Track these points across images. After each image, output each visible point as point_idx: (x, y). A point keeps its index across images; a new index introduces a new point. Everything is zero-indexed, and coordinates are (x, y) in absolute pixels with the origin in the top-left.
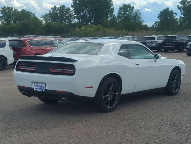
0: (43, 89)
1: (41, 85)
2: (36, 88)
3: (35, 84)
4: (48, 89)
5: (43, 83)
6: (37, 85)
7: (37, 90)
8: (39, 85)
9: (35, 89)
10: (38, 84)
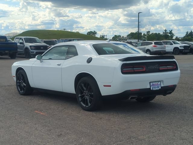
0: (159, 87)
1: (156, 83)
3: (151, 84)
5: (158, 81)
6: (153, 84)
7: (154, 89)
9: (152, 89)
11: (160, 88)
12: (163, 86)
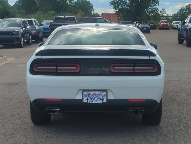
0: (103, 99)
1: (97, 93)
2: (87, 100)
3: (85, 93)
4: (114, 99)
5: (103, 91)
6: (89, 94)
7: (90, 102)
8: (94, 94)
9: (85, 101)
10: (92, 93)
11: (105, 101)
12: (113, 98)
